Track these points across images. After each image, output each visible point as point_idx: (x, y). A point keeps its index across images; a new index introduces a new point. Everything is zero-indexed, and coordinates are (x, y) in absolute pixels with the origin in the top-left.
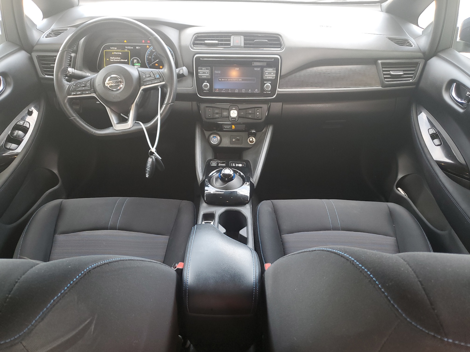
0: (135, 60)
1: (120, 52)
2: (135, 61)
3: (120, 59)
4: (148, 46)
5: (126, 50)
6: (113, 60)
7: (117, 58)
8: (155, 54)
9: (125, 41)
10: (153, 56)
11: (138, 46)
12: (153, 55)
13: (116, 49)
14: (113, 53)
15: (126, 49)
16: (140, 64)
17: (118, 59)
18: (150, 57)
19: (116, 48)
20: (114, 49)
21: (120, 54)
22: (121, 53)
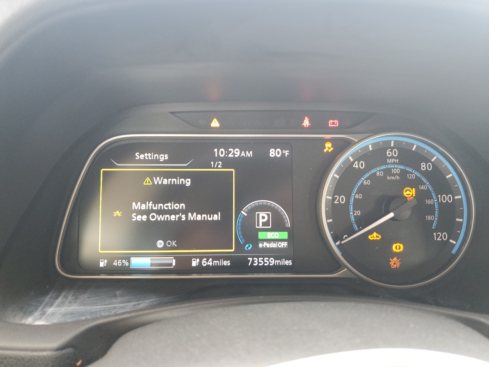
0: (262, 214)
1: (184, 175)
2: (263, 217)
3: (185, 212)
4: (328, 145)
5: (218, 168)
6: (144, 218)
7: (169, 206)
8: (364, 181)
9: (215, 120)
10: (355, 195)
11: (276, 143)
12: (356, 189)
13: (165, 162)
14: (148, 179)
15: (219, 159)
16: (284, 235)
17: (174, 212)
18: (341, 199)
19: (164, 157)
20: (158, 161)
21: (183, 186)
22: (188, 183)
